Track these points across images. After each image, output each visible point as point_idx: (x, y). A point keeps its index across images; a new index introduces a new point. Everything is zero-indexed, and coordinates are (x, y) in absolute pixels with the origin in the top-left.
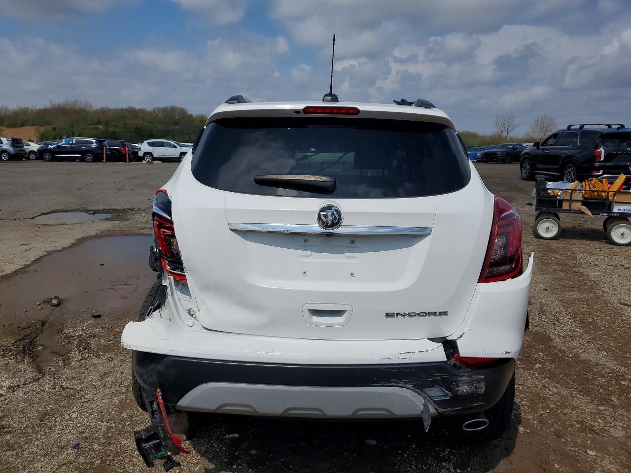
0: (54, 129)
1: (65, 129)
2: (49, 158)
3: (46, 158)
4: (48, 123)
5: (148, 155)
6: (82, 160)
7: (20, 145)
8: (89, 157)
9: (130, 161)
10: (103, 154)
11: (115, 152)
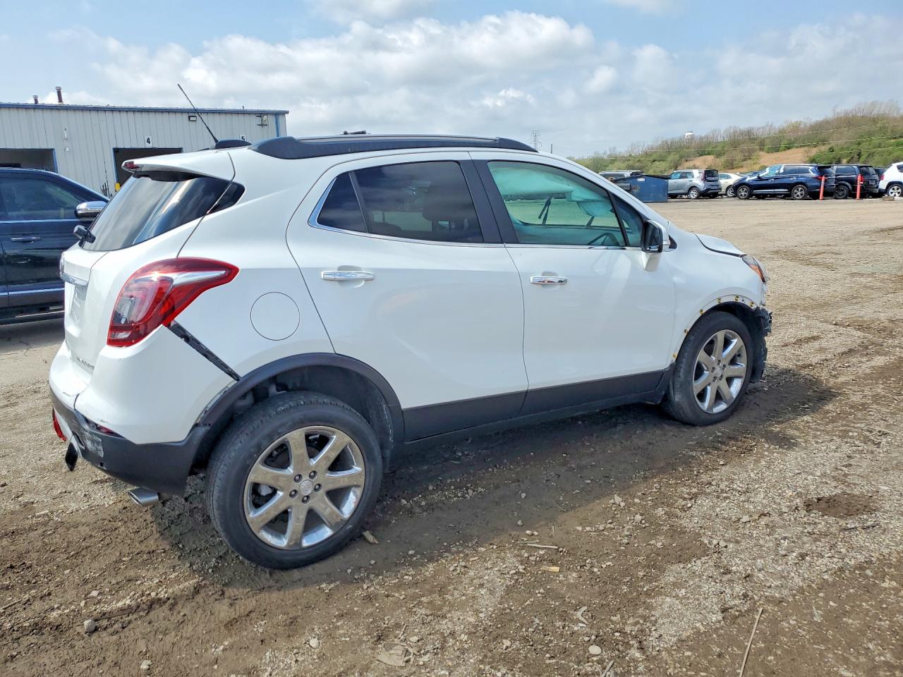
0: (832, 150)
1: (848, 148)
2: (745, 195)
3: (741, 195)
4: (824, 142)
5: (896, 187)
6: (787, 196)
7: (713, 179)
8: (799, 192)
9: (863, 196)
10: (819, 187)
11: (847, 184)
